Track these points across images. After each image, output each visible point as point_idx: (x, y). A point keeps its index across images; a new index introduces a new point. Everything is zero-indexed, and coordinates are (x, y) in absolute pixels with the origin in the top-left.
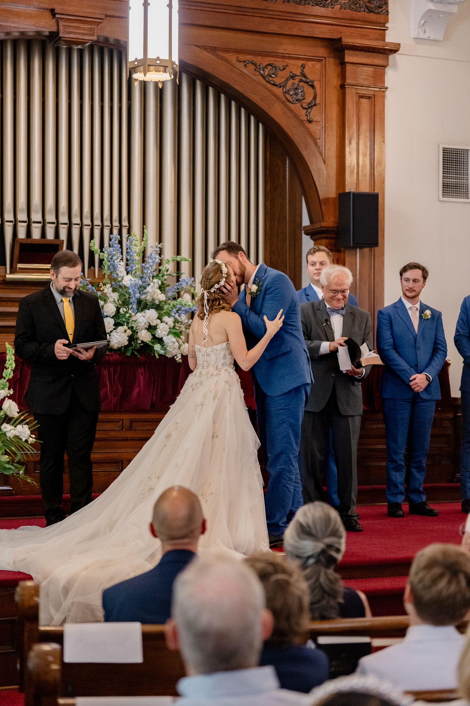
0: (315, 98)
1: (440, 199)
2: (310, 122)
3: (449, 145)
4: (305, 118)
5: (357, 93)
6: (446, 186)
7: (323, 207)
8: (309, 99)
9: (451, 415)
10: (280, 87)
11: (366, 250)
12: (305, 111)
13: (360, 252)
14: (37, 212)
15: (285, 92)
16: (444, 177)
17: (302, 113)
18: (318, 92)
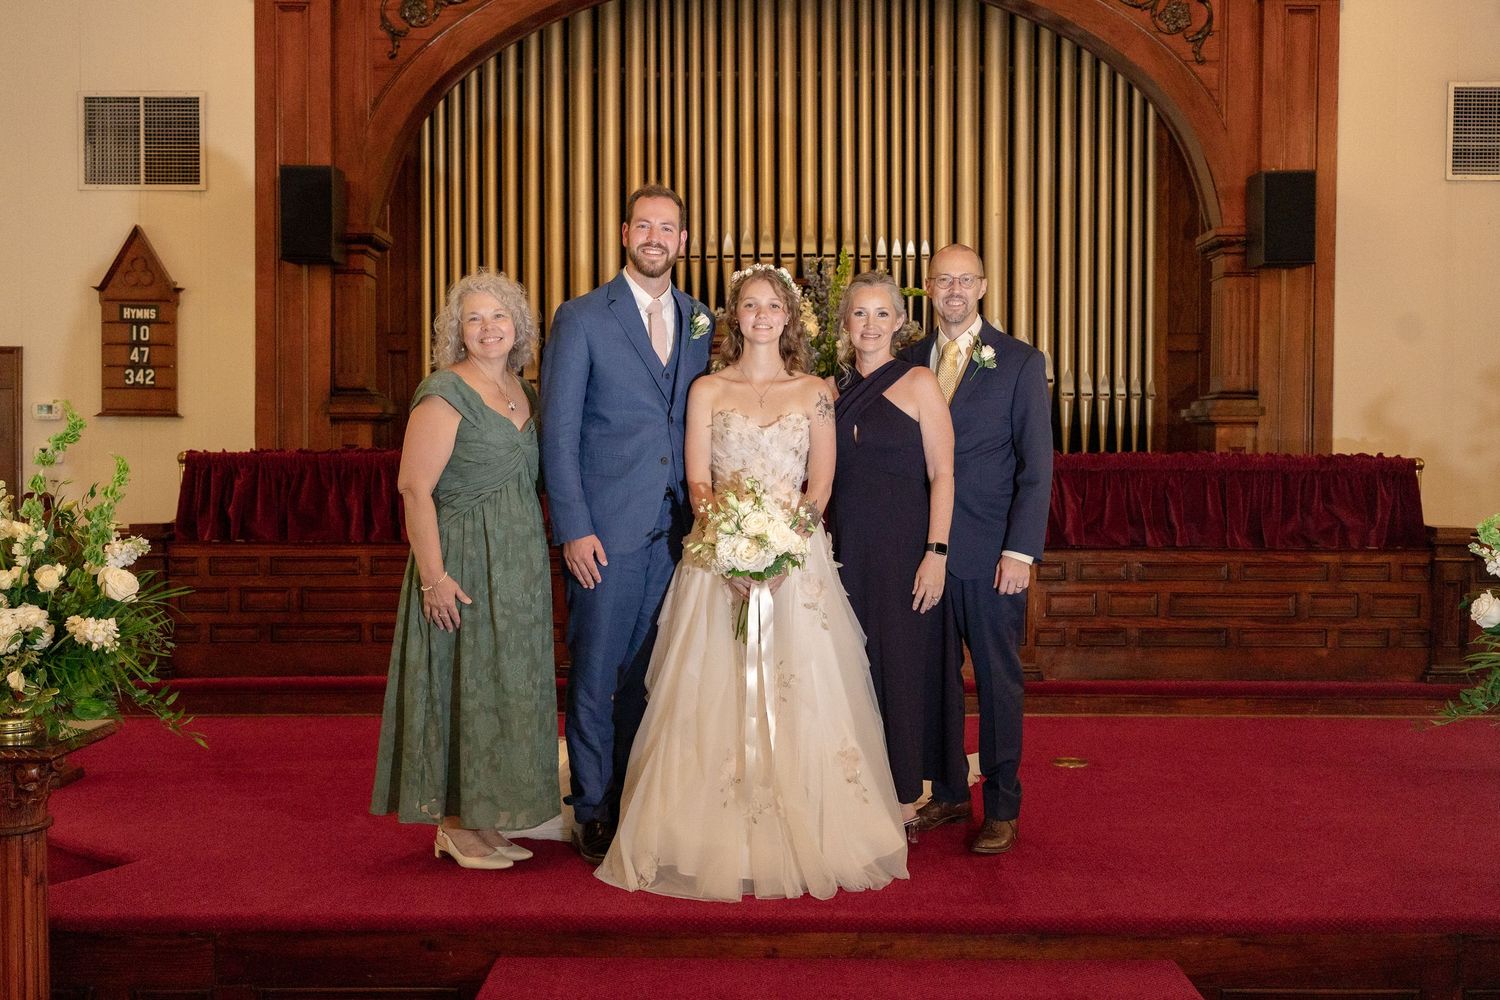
0: (1210, 19)
1: (1448, 178)
2: (1202, 62)
3: (1468, 82)
4: (1191, 56)
5: (1286, 6)
6: (1457, 154)
7: (1222, 204)
8: (1200, 23)
9: (1423, 560)
10: (1146, 9)
11: (1301, 272)
12: (1191, 45)
13: (1288, 275)
14: (788, 240)
15: (1155, 16)
16: (1456, 139)
17: (1187, 50)
18: (1216, 12)
